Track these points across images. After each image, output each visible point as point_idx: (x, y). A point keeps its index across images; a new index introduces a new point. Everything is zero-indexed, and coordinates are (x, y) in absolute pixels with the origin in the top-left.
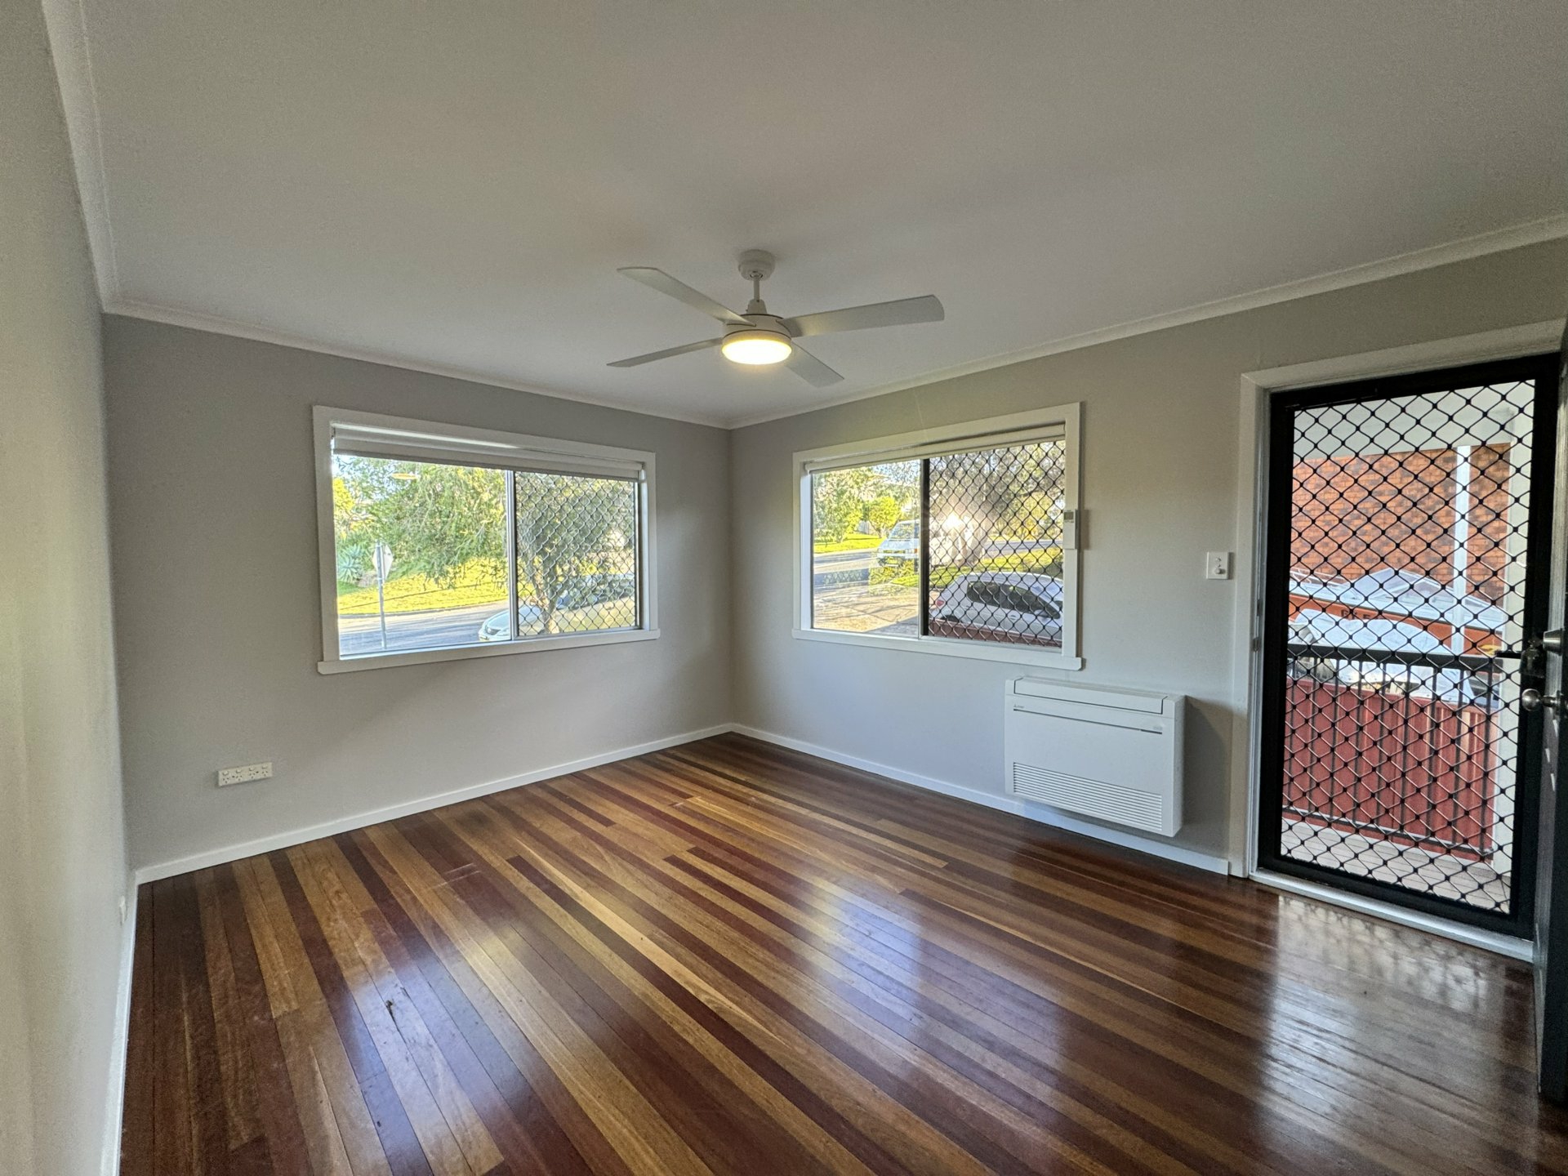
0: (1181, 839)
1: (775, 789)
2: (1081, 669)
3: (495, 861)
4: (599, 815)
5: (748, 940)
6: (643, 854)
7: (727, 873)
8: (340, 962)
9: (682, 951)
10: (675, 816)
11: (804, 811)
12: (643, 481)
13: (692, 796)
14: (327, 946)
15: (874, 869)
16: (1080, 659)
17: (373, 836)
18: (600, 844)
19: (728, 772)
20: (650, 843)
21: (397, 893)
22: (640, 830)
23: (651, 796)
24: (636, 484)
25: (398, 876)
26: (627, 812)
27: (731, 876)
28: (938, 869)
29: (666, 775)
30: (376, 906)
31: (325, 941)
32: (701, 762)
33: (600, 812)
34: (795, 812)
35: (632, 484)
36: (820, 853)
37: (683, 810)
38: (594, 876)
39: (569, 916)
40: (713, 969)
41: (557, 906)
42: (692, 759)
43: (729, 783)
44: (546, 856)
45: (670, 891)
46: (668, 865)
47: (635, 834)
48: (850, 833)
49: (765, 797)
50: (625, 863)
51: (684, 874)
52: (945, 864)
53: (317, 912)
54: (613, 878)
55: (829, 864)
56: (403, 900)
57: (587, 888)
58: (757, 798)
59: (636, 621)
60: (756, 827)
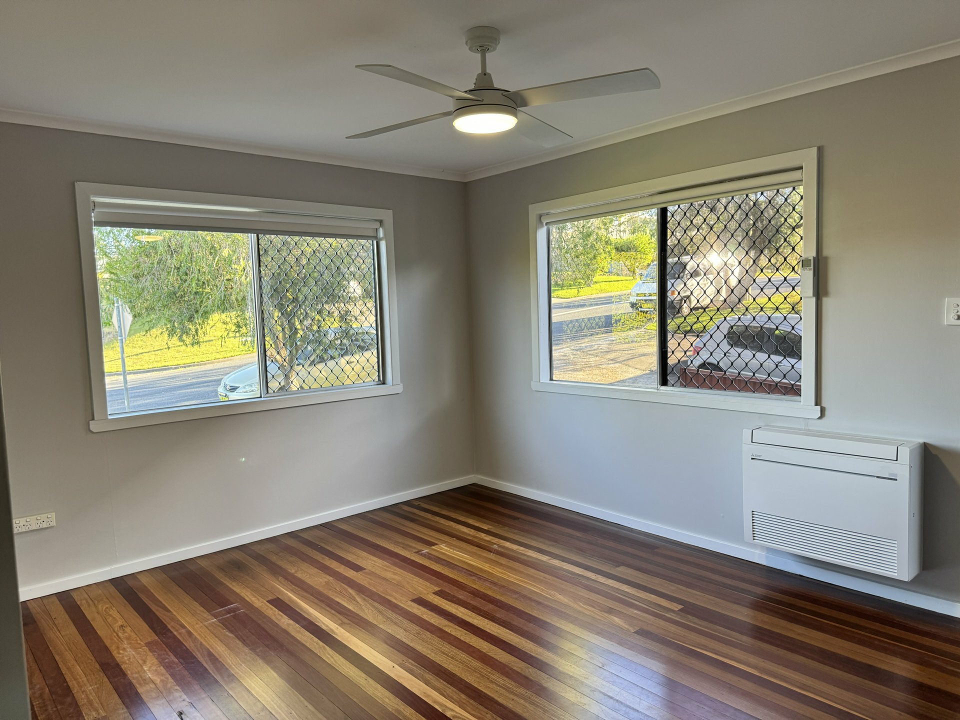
0: (917, 584)
1: (517, 538)
2: (820, 418)
3: (257, 601)
4: (349, 561)
5: (489, 670)
6: (392, 596)
7: (470, 613)
8: (134, 682)
9: (429, 676)
10: (421, 562)
11: (544, 558)
12: (381, 239)
13: (437, 544)
14: (121, 669)
15: (610, 611)
16: (818, 408)
17: (144, 580)
18: (352, 588)
19: (471, 522)
20: (399, 585)
21: (174, 628)
22: (389, 575)
23: (397, 543)
24: (375, 242)
25: (172, 614)
26: (375, 559)
27: (474, 615)
28: (673, 611)
29: (411, 525)
30: (157, 638)
31: (118, 665)
32: (444, 512)
33: (350, 559)
34: (536, 559)
35: (370, 241)
36: (559, 596)
37: (429, 557)
38: (348, 615)
39: (327, 648)
40: (457, 692)
41: (316, 639)
42: (436, 509)
43: (472, 532)
44: (303, 598)
45: (418, 628)
46: (415, 605)
47: (384, 579)
48: (588, 579)
49: (508, 544)
50: (376, 604)
51: (430, 613)
52: (680, 607)
53: (108, 643)
54: (365, 617)
55: (566, 606)
56: (180, 634)
57: (342, 625)
58: (499, 546)
59: (379, 376)
60: (497, 572)
